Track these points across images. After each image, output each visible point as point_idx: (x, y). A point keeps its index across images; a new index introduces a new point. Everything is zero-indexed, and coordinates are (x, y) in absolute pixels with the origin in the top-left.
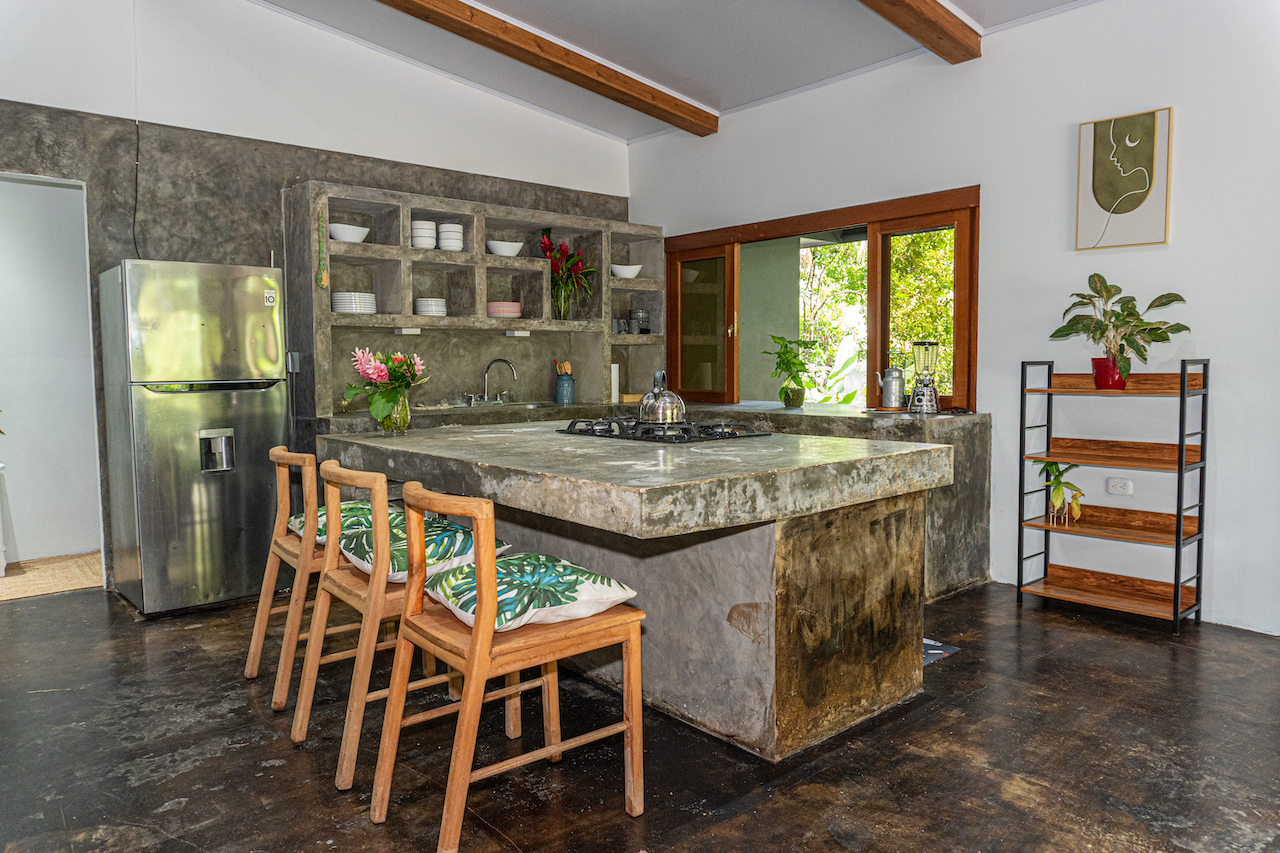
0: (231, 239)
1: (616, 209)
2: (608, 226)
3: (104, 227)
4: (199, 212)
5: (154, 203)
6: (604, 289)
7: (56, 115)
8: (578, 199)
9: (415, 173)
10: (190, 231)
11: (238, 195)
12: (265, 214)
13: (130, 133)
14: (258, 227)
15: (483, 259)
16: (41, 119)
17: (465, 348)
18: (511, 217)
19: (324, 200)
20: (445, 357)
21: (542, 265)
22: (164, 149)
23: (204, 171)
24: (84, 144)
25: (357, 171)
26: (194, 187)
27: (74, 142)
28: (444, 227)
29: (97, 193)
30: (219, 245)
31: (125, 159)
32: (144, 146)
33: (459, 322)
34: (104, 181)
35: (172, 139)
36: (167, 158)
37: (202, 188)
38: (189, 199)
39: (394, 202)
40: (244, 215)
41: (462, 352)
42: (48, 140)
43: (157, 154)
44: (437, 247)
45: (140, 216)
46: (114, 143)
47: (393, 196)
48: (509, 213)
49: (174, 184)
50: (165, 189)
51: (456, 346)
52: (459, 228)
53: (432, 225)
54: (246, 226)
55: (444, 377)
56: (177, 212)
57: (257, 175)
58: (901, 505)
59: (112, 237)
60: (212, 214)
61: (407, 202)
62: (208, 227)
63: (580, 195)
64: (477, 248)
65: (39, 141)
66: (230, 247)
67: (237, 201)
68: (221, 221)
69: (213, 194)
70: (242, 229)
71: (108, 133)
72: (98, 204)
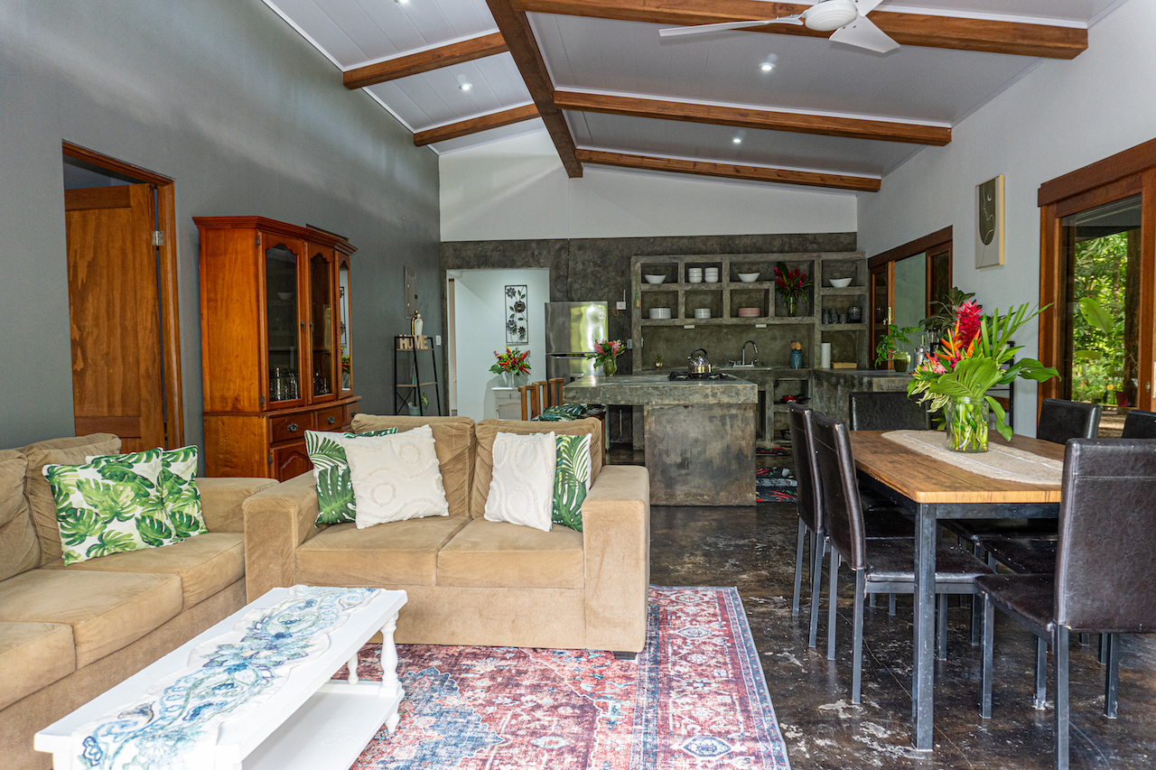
0: (607, 286)
1: (847, 241)
2: (819, 256)
3: (556, 286)
4: (593, 275)
5: (575, 274)
6: (816, 296)
7: (539, 242)
8: (815, 238)
9: (702, 240)
10: (590, 284)
11: (611, 265)
12: (623, 272)
13: (565, 245)
14: (619, 279)
15: (728, 285)
16: (534, 245)
17: (732, 335)
18: (746, 260)
19: (639, 264)
20: (719, 340)
21: (770, 286)
22: (579, 249)
23: (596, 256)
24: (549, 252)
25: (669, 244)
26: (591, 264)
27: (545, 252)
28: (707, 270)
29: (553, 272)
30: (602, 290)
31: (564, 256)
32: (571, 249)
33: (717, 321)
34: (555, 268)
35: (582, 244)
36: (581, 253)
37: (595, 264)
38: (589, 270)
39: (676, 261)
40: (613, 274)
41: (730, 337)
42: (536, 253)
43: (577, 252)
44: (704, 281)
45: (569, 280)
46: (560, 250)
47: (675, 258)
48: (745, 258)
49: (583, 264)
50: (580, 266)
51: (726, 333)
52: (715, 270)
53: (700, 270)
54: (614, 279)
55: (718, 351)
56: (585, 276)
57: (619, 255)
58: (734, 411)
59: (559, 290)
60: (599, 275)
61: (682, 260)
62: (597, 281)
63: (817, 237)
64: (726, 279)
65: (533, 254)
66: (606, 290)
67: (610, 268)
68: (603, 278)
69: (600, 266)
70: (612, 281)
71: (558, 246)
72: (554, 277)
